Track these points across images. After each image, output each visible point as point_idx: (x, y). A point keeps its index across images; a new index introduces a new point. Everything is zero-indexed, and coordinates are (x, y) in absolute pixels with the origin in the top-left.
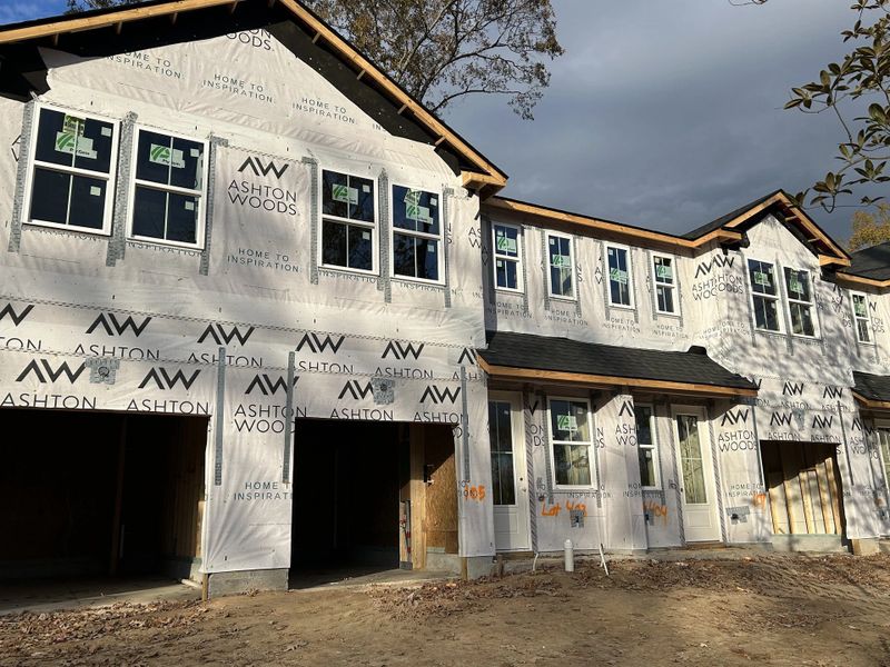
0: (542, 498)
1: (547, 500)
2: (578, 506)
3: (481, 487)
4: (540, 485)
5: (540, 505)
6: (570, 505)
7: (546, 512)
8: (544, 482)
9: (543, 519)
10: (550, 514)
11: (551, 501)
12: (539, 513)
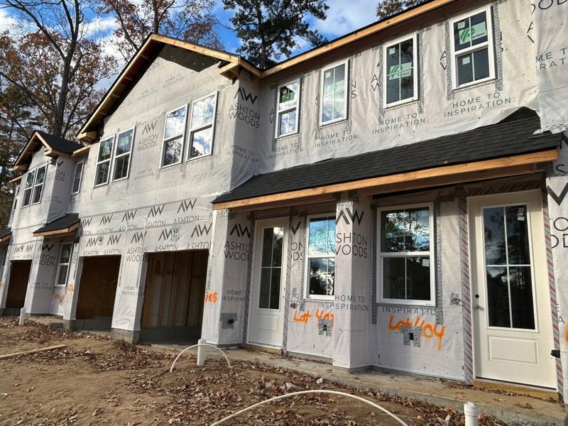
0: (294, 306)
1: (298, 307)
2: (327, 315)
3: (215, 294)
4: (294, 295)
5: (292, 311)
6: (319, 314)
7: (297, 317)
8: (298, 292)
9: (294, 324)
10: (300, 320)
11: (302, 308)
12: (291, 318)
